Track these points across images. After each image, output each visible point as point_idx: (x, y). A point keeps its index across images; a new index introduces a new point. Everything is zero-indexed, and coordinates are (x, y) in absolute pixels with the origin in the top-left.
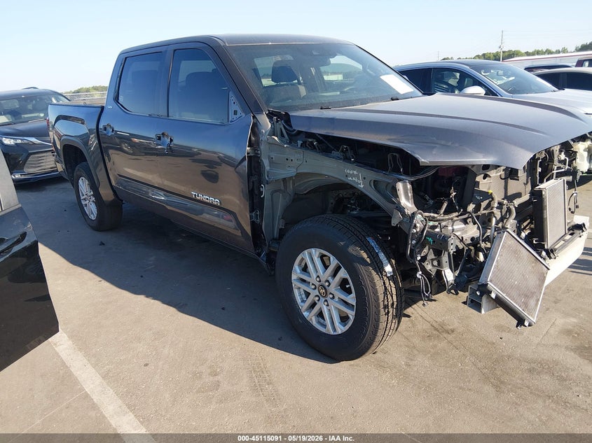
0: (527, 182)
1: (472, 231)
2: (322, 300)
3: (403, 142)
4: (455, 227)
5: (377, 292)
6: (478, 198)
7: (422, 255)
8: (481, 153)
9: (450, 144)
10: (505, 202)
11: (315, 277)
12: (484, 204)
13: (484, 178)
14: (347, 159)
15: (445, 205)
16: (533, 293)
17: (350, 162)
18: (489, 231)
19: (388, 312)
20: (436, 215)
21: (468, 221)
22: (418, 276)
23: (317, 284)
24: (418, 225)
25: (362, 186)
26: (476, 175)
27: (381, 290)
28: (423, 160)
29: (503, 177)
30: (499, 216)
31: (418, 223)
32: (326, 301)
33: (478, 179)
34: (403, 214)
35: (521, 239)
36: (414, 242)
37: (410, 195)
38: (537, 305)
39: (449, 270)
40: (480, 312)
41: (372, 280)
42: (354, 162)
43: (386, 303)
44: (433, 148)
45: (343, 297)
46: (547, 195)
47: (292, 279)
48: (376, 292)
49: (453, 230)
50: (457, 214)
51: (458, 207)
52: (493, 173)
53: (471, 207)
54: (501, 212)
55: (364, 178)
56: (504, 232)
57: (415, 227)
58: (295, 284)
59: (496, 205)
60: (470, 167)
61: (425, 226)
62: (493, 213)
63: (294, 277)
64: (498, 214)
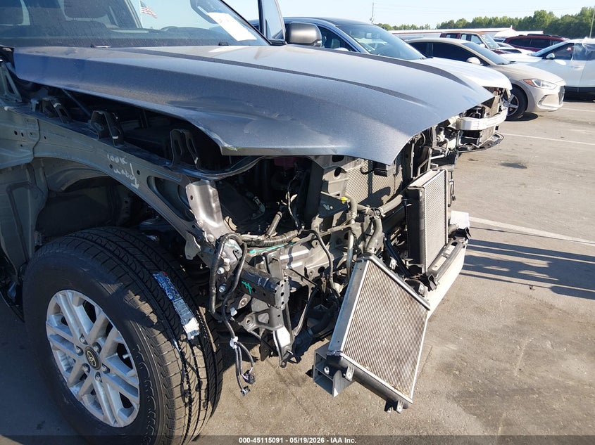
0: (397, 172)
1: (320, 257)
2: (93, 372)
3: (194, 109)
4: (294, 255)
5: (167, 372)
6: (327, 208)
7: (240, 307)
8: (326, 134)
9: (275, 116)
10: (368, 209)
11: (79, 336)
12: (337, 216)
13: (336, 174)
14: (105, 137)
15: (278, 218)
16: (408, 354)
17: (110, 141)
18: (345, 254)
19: (191, 401)
20: (261, 238)
21: (314, 243)
22: (232, 345)
23: (84, 347)
24: (227, 261)
25: (137, 186)
26: (322, 172)
27: (174, 367)
28: (226, 145)
29: (366, 170)
30: (358, 234)
31: (228, 256)
32: (98, 374)
33: (325, 177)
34: (202, 241)
35: (390, 269)
36: (222, 289)
37: (214, 205)
38: (413, 371)
39: (284, 328)
40: (331, 392)
41: (159, 353)
42: (117, 142)
43: (186, 387)
44: (246, 122)
45: (120, 373)
46: (425, 196)
47: (48, 335)
48: (165, 373)
49: (291, 260)
50: (296, 233)
51: (297, 221)
52: (349, 168)
53: (317, 222)
54: (362, 226)
55: (138, 172)
56: (366, 261)
57: (222, 264)
58: (54, 343)
59: (355, 215)
60: (312, 158)
61: (241, 259)
62: (350, 228)
63: (50, 332)
64: (357, 229)
